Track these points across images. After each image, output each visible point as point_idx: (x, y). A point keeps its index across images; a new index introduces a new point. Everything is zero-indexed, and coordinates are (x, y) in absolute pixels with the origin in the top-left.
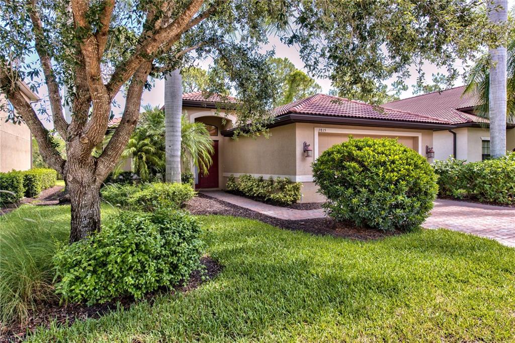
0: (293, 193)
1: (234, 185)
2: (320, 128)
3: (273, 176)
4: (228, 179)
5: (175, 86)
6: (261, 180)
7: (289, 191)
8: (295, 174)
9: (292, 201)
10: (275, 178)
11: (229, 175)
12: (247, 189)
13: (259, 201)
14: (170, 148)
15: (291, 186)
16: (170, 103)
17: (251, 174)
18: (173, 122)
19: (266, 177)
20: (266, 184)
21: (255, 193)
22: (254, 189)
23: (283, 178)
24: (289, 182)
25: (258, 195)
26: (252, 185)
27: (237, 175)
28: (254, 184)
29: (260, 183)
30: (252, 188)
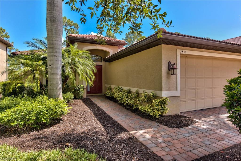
0: (160, 107)
1: (111, 94)
2: (182, 50)
3: (139, 89)
4: (107, 89)
5: (54, 12)
6: (129, 92)
7: (157, 105)
8: (161, 90)
9: (160, 115)
10: (141, 91)
11: (108, 86)
12: (119, 99)
13: (128, 109)
14: (50, 67)
15: (158, 101)
16: (49, 27)
17: (122, 87)
18: (52, 44)
19: (134, 90)
20: (134, 95)
21: (124, 102)
22: (124, 100)
23: (149, 92)
24: (155, 97)
25: (127, 104)
26: (123, 96)
27: (113, 86)
28: (124, 95)
29: (129, 95)
30: (123, 99)
